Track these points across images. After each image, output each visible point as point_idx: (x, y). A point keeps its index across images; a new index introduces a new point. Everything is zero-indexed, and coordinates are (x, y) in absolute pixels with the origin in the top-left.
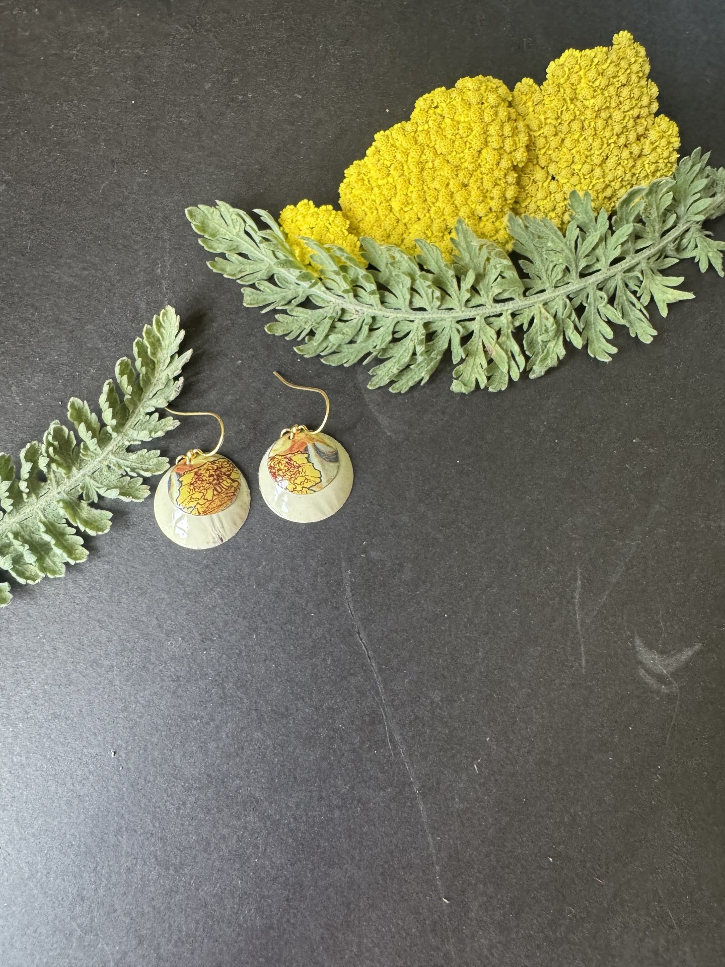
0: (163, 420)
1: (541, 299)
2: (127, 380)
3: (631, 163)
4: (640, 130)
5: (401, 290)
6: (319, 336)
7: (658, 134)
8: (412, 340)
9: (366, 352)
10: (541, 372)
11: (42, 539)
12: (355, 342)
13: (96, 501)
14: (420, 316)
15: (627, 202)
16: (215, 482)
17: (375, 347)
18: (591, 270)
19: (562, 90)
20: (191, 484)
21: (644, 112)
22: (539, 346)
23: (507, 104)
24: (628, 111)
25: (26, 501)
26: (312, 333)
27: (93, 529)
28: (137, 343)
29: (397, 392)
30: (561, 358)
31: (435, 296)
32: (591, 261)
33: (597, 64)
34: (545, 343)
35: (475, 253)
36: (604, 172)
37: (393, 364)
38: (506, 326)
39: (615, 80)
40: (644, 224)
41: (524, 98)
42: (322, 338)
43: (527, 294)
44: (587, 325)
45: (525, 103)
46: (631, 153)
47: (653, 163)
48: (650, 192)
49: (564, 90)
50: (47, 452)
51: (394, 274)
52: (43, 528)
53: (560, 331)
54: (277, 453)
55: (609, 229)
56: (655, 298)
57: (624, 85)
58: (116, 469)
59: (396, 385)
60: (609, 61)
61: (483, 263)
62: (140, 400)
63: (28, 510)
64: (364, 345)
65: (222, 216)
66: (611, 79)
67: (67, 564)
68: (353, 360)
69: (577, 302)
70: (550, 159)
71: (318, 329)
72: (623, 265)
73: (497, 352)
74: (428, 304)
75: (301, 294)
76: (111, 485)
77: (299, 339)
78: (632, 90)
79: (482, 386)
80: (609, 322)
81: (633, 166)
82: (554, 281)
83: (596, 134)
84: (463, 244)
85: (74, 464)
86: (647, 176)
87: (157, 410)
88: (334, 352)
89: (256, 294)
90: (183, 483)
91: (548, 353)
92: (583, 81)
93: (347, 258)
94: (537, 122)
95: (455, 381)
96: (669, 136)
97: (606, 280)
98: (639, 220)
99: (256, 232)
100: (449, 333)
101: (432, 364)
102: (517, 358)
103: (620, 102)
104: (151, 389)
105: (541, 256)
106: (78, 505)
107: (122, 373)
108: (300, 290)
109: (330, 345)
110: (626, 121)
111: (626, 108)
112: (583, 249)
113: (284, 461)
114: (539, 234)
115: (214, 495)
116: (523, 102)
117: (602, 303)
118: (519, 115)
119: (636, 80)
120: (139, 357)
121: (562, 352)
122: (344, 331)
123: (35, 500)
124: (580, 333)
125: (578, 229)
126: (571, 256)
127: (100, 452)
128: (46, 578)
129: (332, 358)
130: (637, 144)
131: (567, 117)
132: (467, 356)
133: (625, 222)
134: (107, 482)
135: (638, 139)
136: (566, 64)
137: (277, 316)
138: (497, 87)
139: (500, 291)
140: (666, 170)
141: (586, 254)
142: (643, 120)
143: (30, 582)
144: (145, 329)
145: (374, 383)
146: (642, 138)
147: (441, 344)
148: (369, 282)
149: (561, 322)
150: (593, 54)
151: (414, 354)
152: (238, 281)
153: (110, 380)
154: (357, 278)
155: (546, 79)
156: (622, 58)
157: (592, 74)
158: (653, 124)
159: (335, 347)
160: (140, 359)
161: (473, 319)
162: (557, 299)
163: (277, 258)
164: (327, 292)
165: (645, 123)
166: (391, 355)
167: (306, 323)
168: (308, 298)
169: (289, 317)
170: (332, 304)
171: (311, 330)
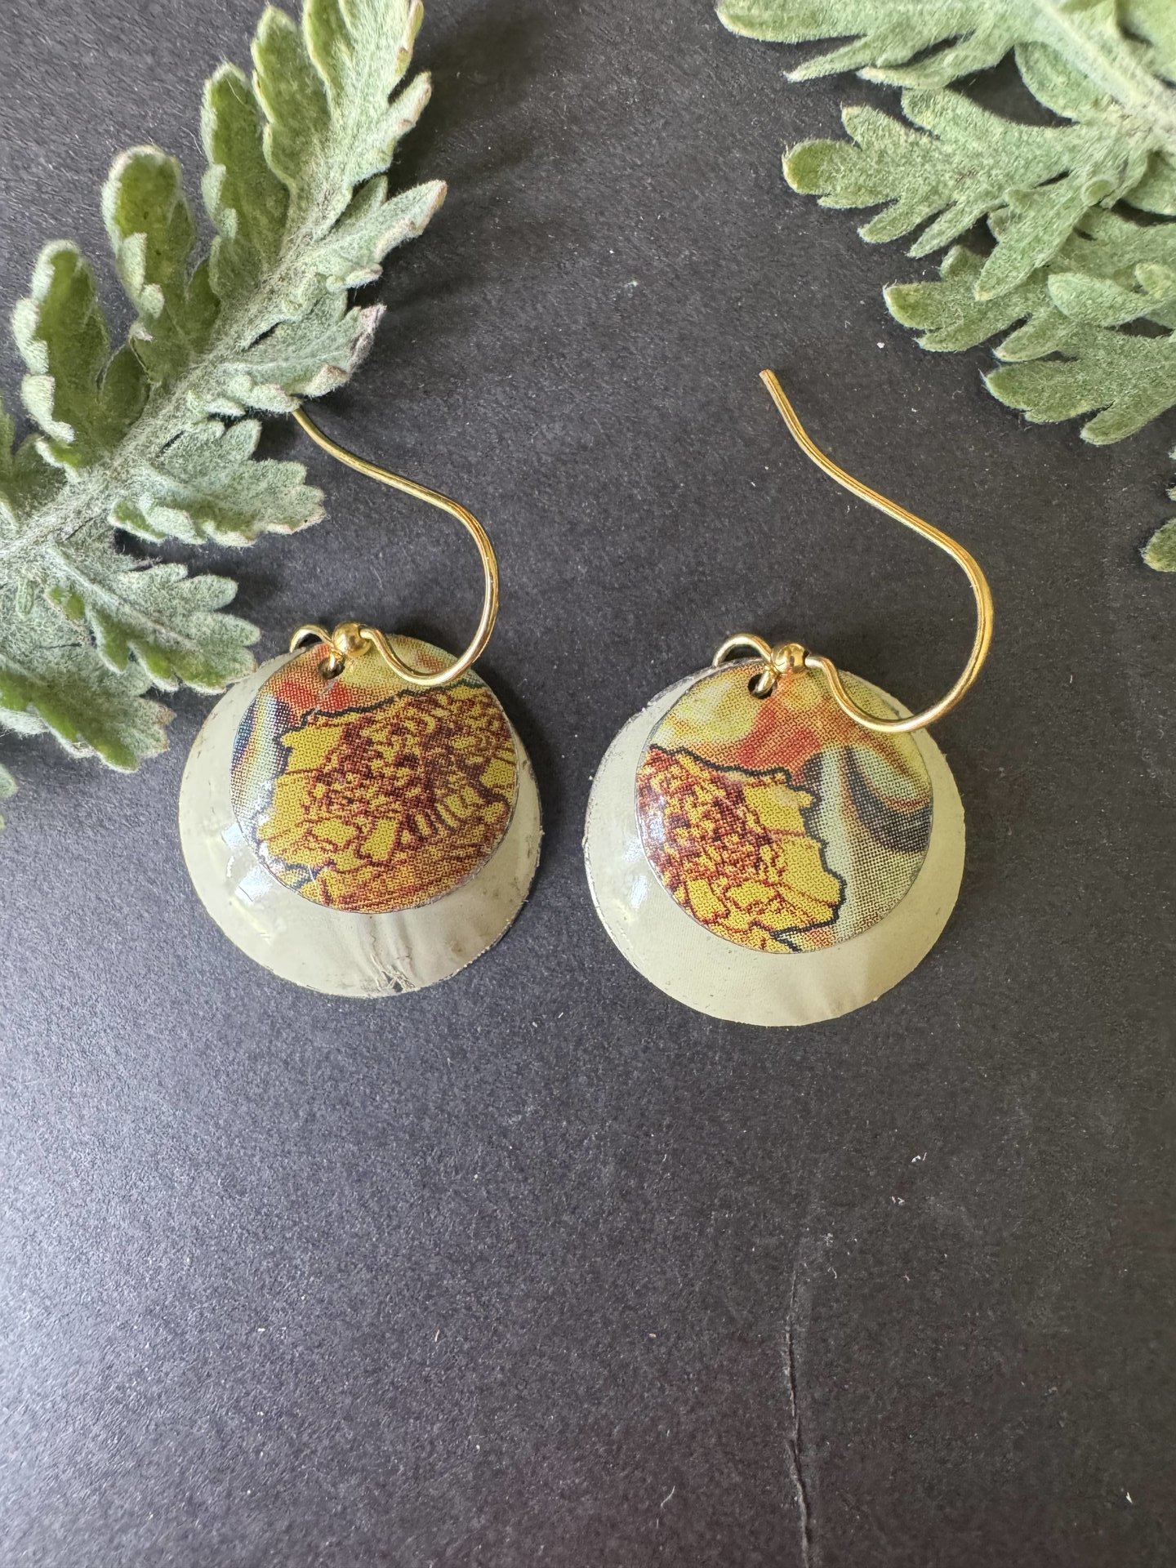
0: (269, 463)
2: (146, 254)
6: (1010, 262)
16: (416, 791)
20: (321, 777)
26: (977, 236)
28: (223, 89)
54: (688, 741)
75: (987, 25)
77: (915, 252)
87: (255, 414)
88: (1051, 356)
90: (294, 762)
104: (254, 309)
107: (130, 217)
109: (1042, 313)
113: (709, 794)
115: (398, 845)
120: (218, 161)
129: (1032, 378)
144: (262, 29)
153: (71, 242)
159: (1062, 332)
160: (225, 165)
164: (1122, 49)
167: (962, 176)
168: (1009, 59)
169: (897, 128)
170: (1113, 114)
171: (982, 221)
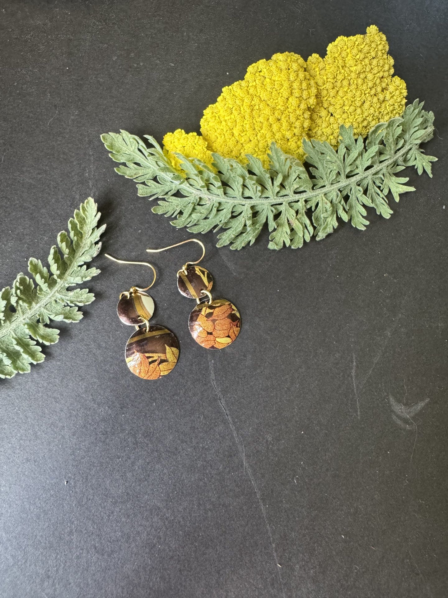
0: (89, 270)
1: (323, 191)
2: (65, 245)
3: (379, 105)
4: (384, 85)
5: (237, 185)
6: (186, 214)
7: (394, 88)
8: (243, 217)
9: (215, 224)
10: (323, 236)
11: (14, 349)
12: (208, 218)
13: (48, 323)
14: (249, 202)
15: (375, 132)
17: (221, 221)
18: (353, 174)
19: (337, 61)
21: (386, 74)
22: (322, 220)
23: (303, 69)
24: (376, 74)
25: (3, 325)
26: (181, 213)
27: (47, 341)
28: (71, 222)
29: (234, 249)
30: (335, 227)
31: (258, 190)
32: (353, 168)
33: (358, 45)
34: (325, 218)
35: (282, 163)
36: (362, 111)
37: (232, 232)
38: (301, 208)
39: (368, 55)
40: (385, 145)
41: (314, 66)
42: (187, 216)
43: (314, 188)
44: (351, 207)
45: (314, 69)
46: (378, 99)
47: (391, 105)
48: (389, 126)
49: (338, 61)
50: (16, 293)
51: (232, 176)
52: (15, 342)
53: (335, 211)
55: (364, 148)
56: (392, 190)
57: (374, 58)
58: (61, 302)
59: (234, 245)
60: (365, 43)
61: (287, 169)
62: (74, 257)
63: (4, 331)
64: (214, 220)
65: (124, 140)
66: (366, 54)
67: (31, 364)
68: (207, 229)
69: (345, 193)
70: (330, 104)
71: (185, 210)
72: (373, 170)
73: (296, 224)
74: (253, 194)
75: (174, 188)
76: (57, 312)
77: (173, 217)
78: (379, 61)
79: (287, 246)
80: (364, 206)
81: (380, 107)
82: (331, 181)
83: (357, 88)
84: (275, 157)
85: (33, 300)
86: (388, 113)
87: (85, 263)
88: (195, 225)
89: (146, 189)
91: (327, 225)
92: (349, 55)
93: (203, 166)
94: (322, 81)
95: (270, 242)
96: (400, 89)
97: (362, 180)
98: (382, 143)
99: (146, 150)
100: (267, 213)
101: (256, 232)
102: (309, 228)
103: (372, 68)
104: (81, 250)
105: (323, 165)
106: (37, 326)
107: (62, 241)
108: (173, 186)
109: (193, 220)
110: (375, 80)
111: (375, 72)
112: (348, 161)
114: (322, 151)
116: (313, 68)
117: (359, 193)
118: (311, 76)
119: (381, 55)
120: (72, 230)
121: (336, 224)
122: (201, 211)
123: (9, 324)
124: (347, 212)
125: (345, 149)
126: (341, 165)
127: (50, 292)
128: (18, 374)
129: (194, 228)
130: (382, 94)
131: (340, 77)
132: (278, 227)
133: (374, 144)
134: (55, 311)
135: (383, 91)
136: (339, 45)
137: (159, 202)
138: (297, 59)
139: (298, 186)
140: (399, 109)
141: (350, 163)
142: (385, 79)
143: (8, 377)
144: (75, 213)
145: (220, 243)
146: (385, 91)
147: (262, 219)
148: (217, 181)
149: (335, 205)
150: (355, 39)
151: (245, 225)
152: (134, 180)
153: (55, 246)
154: (209, 178)
155: (326, 54)
156: (373, 42)
157: (355, 51)
158: (391, 81)
159: (196, 221)
160: (73, 231)
161: (281, 204)
162: (333, 191)
163: (159, 166)
164: (191, 187)
165: (387, 81)
166: (231, 226)
167: (177, 206)
168: (178, 191)
169: (167, 202)
170: (193, 194)
171: (181, 211)
